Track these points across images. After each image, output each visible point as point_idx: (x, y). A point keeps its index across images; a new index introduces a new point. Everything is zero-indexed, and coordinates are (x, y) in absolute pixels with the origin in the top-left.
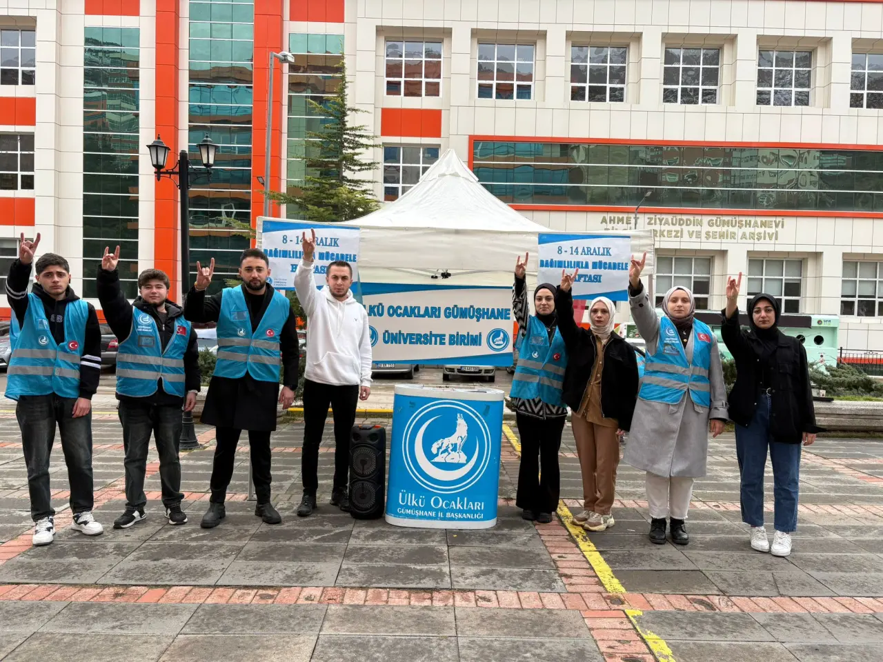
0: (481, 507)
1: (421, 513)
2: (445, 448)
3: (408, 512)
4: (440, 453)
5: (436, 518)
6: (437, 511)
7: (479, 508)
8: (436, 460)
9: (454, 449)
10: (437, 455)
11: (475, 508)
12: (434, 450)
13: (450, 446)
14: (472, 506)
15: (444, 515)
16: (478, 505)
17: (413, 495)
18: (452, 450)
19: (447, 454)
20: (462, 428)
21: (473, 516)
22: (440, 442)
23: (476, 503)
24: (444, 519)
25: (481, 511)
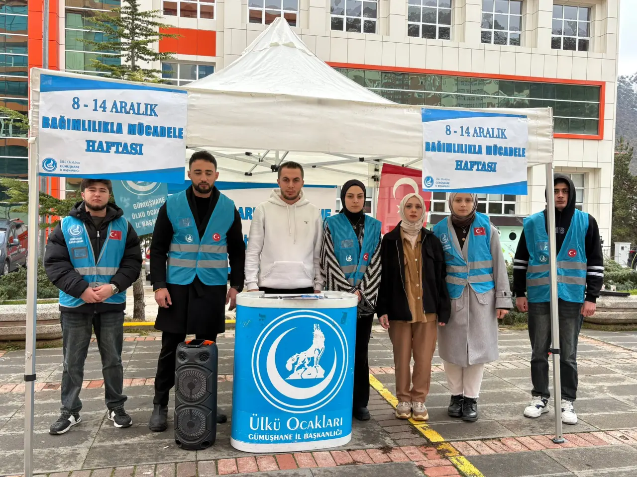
0: (339, 423)
1: (277, 437)
2: (301, 363)
3: (262, 437)
4: (295, 369)
5: (293, 440)
6: (293, 433)
7: (338, 425)
8: (292, 377)
9: (311, 364)
10: (292, 372)
11: (334, 426)
12: (289, 367)
13: (307, 360)
14: (331, 424)
15: (302, 436)
16: (337, 421)
17: (267, 418)
18: (308, 365)
19: (303, 369)
20: (319, 340)
21: (333, 434)
22: (295, 357)
23: (335, 420)
24: (302, 440)
25: (339, 427)
